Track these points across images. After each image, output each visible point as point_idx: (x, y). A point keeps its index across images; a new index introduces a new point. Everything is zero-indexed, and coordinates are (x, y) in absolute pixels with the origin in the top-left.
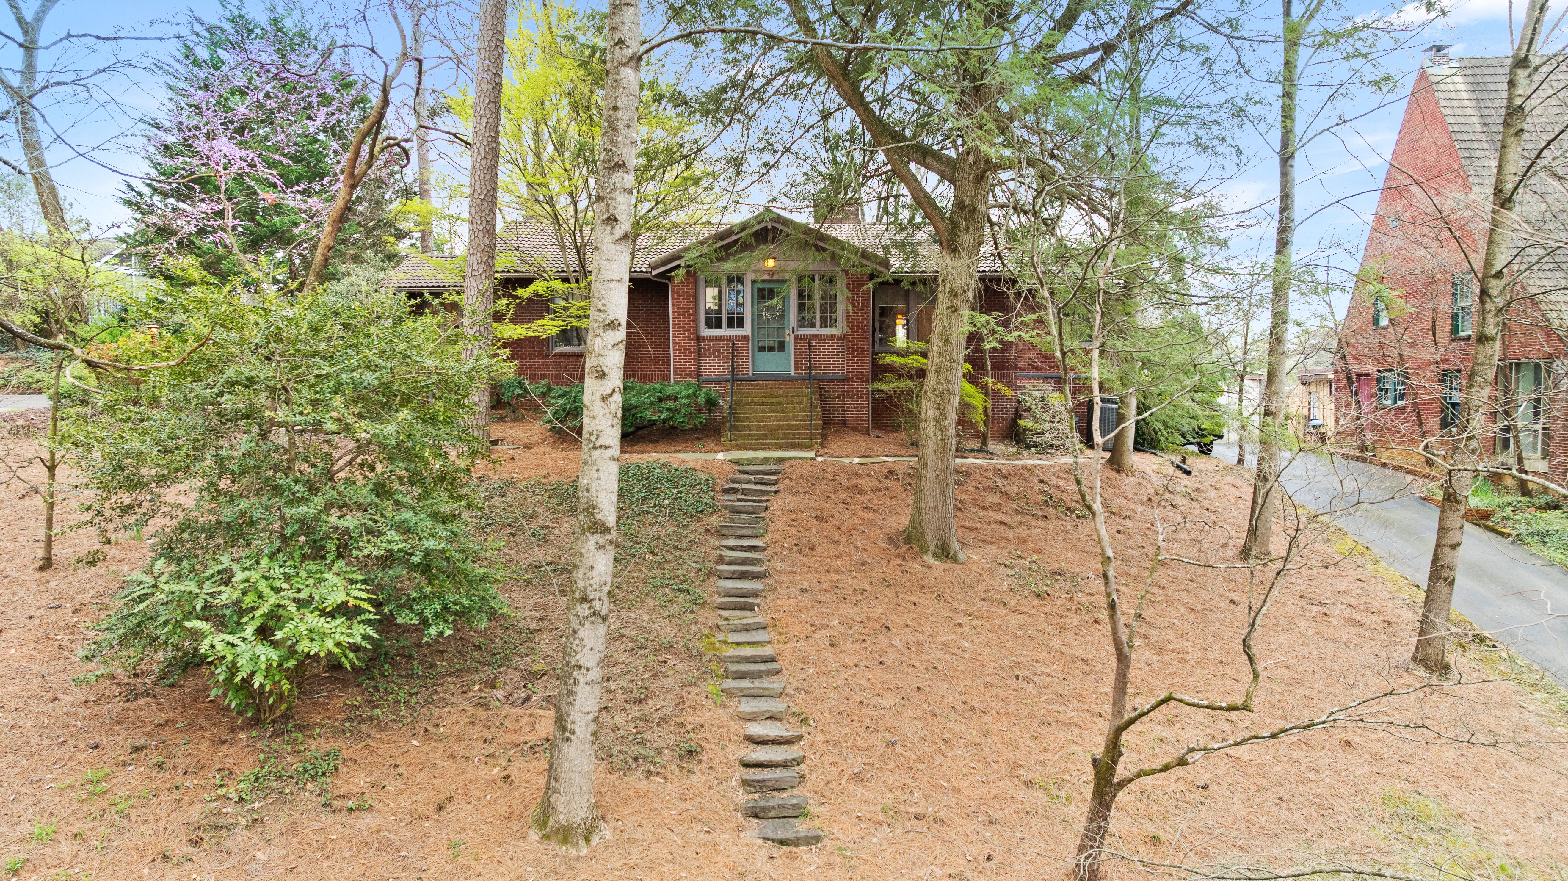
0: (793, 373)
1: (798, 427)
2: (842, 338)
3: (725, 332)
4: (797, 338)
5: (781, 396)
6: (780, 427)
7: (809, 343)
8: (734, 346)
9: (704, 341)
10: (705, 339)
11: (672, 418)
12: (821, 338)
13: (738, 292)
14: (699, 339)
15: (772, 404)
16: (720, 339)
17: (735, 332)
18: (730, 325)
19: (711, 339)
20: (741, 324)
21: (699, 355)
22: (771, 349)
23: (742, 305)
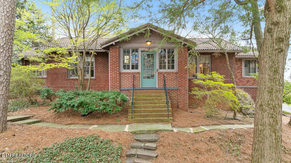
0: (157, 87)
1: (161, 111)
2: (176, 73)
3: (131, 71)
4: (159, 73)
5: (153, 96)
6: (154, 111)
7: (164, 75)
8: (134, 76)
9: (123, 74)
10: (123, 73)
11: (105, 109)
12: (168, 73)
13: (136, 56)
14: (120, 74)
15: (150, 100)
16: (129, 73)
17: (135, 71)
18: (133, 68)
19: (125, 73)
20: (137, 68)
21: (120, 80)
22: (148, 78)
23: (138, 60)
